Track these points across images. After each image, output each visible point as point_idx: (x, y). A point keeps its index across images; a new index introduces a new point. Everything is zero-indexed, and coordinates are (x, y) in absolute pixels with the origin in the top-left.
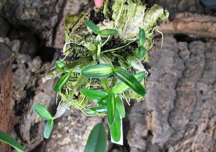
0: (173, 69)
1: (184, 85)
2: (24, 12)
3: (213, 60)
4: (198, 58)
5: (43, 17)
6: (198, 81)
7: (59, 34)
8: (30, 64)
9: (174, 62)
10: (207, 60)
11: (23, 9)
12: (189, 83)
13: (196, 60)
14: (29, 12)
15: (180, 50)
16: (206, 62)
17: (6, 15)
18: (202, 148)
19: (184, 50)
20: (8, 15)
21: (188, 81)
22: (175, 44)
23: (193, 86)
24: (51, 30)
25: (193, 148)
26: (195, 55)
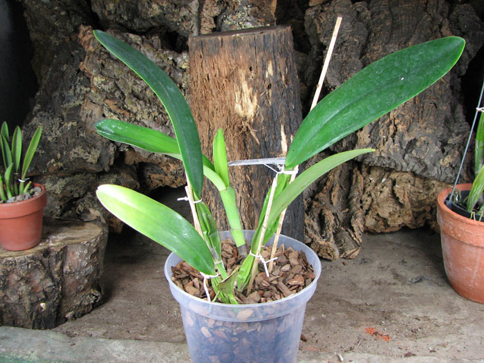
0: (352, 35)
1: (369, 51)
2: (150, 7)
3: (401, 15)
4: (382, 17)
5: (178, 6)
6: (386, 44)
7: (204, 21)
8: (179, 60)
9: (353, 27)
10: (393, 17)
11: (148, 3)
12: (375, 48)
13: (379, 19)
14: (158, 4)
15: (358, 13)
16: (393, 19)
17: (123, 19)
18: (403, 116)
19: (363, 10)
20: (126, 18)
21: (374, 45)
22: (351, 6)
23: (381, 49)
24: (194, 18)
25: (391, 117)
26: (379, 14)
